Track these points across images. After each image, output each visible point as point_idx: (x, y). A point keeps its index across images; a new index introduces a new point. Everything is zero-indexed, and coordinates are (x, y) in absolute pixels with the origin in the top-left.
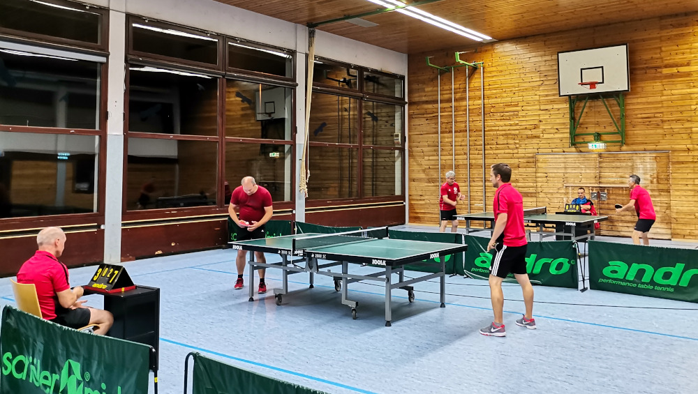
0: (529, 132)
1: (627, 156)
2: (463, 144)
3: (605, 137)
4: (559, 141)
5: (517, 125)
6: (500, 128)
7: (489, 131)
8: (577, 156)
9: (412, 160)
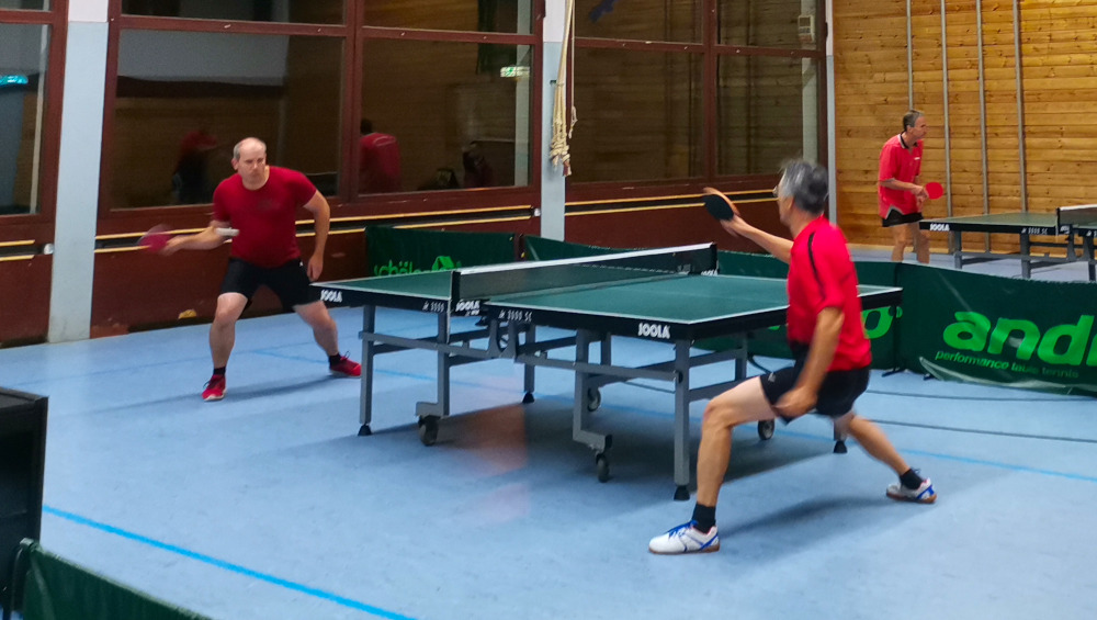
2: (968, 40)
7: (1032, 6)
9: (844, 82)
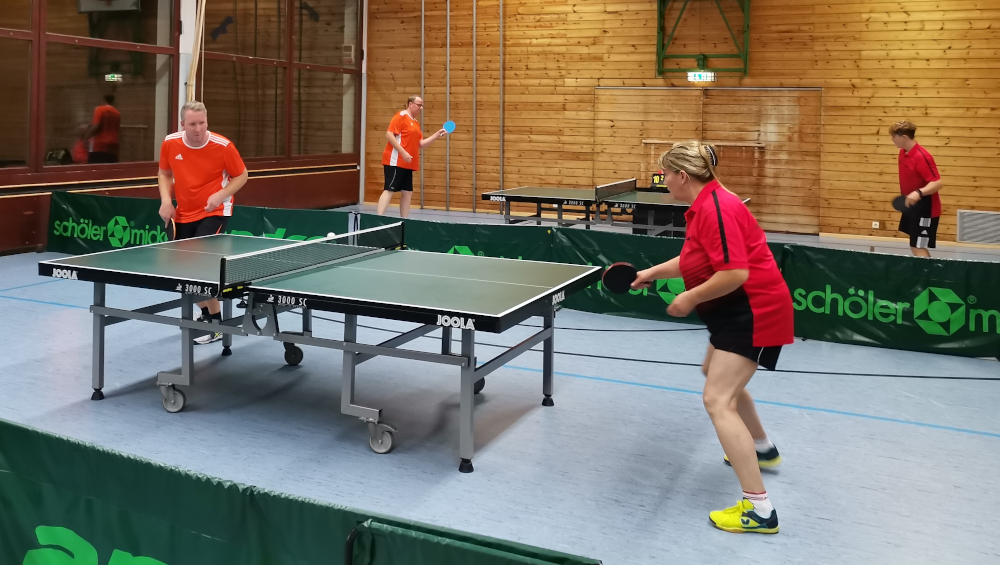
0: (585, 50)
1: (750, 94)
2: (467, 66)
3: (715, 62)
4: (635, 66)
5: (564, 36)
6: (534, 41)
7: (513, 45)
8: (665, 93)
9: (374, 92)
